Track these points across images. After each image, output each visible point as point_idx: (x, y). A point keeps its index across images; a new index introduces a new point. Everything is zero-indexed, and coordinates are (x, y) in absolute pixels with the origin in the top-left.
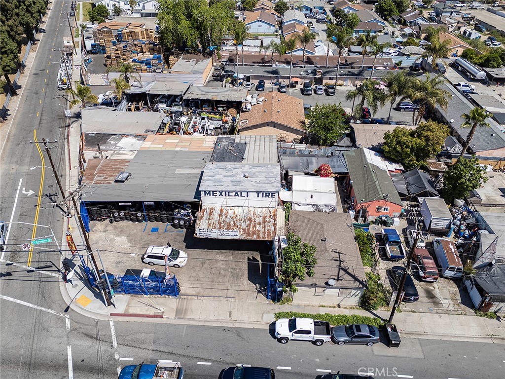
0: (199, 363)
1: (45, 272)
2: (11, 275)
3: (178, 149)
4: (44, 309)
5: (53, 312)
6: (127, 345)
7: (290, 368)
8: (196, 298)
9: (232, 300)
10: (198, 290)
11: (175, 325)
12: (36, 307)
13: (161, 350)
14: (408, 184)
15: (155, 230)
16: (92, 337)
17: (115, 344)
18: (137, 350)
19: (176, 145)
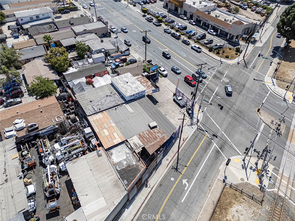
1: (203, 129)
2: (213, 134)
3: (113, 124)
4: (210, 117)
5: (208, 114)
12: (212, 119)
19: (109, 128)
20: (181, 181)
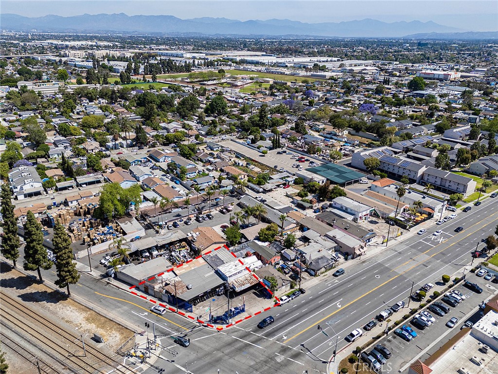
1: (196, 329)
3: (193, 268)
9: (260, 304)
14: (275, 248)
15: (214, 300)
16: (235, 332)
17: (243, 329)
19: (190, 267)
20: (146, 312)
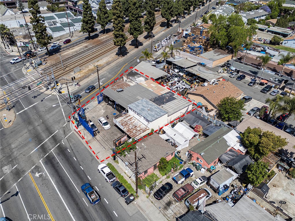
0: (74, 158)
3: (150, 89)
4: (65, 118)
5: (66, 120)
6: (67, 140)
7: (90, 179)
8: (97, 141)
9: (104, 149)
10: (100, 139)
11: (83, 144)
12: (64, 116)
13: (72, 147)
16: (64, 132)
17: (66, 138)
18: (68, 143)
19: (152, 87)
